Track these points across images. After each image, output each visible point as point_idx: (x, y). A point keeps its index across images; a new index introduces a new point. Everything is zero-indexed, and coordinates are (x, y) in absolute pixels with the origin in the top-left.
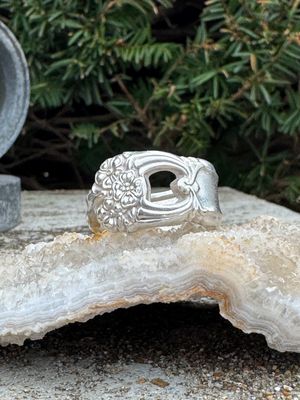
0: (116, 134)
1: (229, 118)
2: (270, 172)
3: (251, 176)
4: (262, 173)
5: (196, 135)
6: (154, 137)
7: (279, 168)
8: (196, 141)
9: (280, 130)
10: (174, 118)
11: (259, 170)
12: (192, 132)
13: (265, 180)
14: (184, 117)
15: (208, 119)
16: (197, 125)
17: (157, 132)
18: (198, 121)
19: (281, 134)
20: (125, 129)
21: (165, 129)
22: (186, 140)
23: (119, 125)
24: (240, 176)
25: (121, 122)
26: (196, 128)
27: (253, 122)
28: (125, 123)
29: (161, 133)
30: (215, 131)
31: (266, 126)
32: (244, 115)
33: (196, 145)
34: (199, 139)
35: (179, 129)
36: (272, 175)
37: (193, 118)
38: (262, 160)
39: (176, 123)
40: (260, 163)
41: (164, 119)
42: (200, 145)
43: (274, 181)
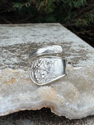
0: (27, 6)
1: (60, 2)
2: (71, 18)
3: (66, 19)
4: (69, 18)
5: (50, 7)
6: (38, 7)
7: (74, 16)
8: (50, 9)
9: (74, 6)
10: (44, 2)
11: (68, 17)
12: (49, 6)
13: (70, 20)
14: (47, 2)
15: (54, 2)
16: (51, 4)
17: (39, 6)
18: (51, 3)
19: (75, 7)
20: (30, 5)
21: (41, 5)
22: (47, 9)
23: (28, 4)
24: (63, 18)
25: (28, 2)
26: (50, 5)
27: (67, 3)
28: (29, 3)
29: (40, 6)
30: (56, 6)
31: (70, 5)
32: (64, 1)
35: (45, 5)
36: (72, 18)
37: (49, 2)
38: (69, 14)
39: (44, 3)
41: (41, 2)
42: (51, 10)
43: (72, 20)
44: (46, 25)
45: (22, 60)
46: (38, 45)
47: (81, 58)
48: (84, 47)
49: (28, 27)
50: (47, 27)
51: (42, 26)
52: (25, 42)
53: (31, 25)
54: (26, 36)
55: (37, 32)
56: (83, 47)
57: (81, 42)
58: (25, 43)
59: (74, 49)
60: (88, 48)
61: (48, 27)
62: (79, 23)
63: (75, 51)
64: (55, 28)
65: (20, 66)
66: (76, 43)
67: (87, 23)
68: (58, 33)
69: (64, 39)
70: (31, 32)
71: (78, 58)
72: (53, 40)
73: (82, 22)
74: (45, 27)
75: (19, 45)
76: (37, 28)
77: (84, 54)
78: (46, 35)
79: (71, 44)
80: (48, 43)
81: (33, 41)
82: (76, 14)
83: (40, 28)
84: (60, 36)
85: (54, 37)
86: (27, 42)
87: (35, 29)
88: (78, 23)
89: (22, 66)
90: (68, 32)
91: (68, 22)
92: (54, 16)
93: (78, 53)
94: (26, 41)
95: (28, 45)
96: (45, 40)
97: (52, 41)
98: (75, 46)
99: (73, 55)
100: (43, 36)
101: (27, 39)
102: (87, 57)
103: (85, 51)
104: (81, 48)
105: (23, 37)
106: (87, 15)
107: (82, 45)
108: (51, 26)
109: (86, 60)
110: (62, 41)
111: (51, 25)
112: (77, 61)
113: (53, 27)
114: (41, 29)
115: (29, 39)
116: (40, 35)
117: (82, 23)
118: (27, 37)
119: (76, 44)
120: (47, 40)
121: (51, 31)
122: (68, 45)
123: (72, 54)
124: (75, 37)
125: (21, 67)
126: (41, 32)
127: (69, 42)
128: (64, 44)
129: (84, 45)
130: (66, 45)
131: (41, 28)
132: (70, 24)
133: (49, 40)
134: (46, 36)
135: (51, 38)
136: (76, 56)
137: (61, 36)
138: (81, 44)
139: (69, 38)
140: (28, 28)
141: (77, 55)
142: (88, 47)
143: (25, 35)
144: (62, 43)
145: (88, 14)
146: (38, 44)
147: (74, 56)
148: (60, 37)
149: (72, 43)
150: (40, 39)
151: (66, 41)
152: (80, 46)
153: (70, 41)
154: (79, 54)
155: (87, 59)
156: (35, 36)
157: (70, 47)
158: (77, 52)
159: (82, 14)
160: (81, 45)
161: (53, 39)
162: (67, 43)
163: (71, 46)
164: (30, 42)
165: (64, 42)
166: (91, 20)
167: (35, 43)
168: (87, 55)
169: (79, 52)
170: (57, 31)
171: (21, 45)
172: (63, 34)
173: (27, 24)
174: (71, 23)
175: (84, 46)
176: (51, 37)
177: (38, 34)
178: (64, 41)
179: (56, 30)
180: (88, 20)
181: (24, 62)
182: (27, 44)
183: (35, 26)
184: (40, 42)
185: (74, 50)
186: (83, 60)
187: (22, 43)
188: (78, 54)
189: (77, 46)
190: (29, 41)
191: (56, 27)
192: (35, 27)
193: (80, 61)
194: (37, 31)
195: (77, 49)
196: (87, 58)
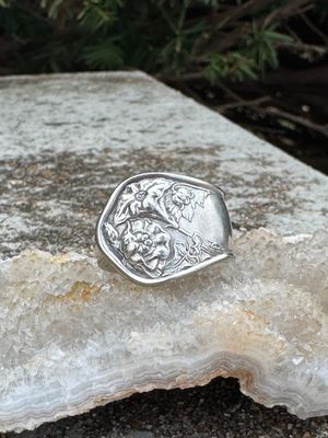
2: (187, 47)
3: (164, 53)
4: (178, 49)
5: (101, 5)
7: (198, 41)
8: (100, 12)
11: (175, 44)
13: (181, 56)
22: (89, 11)
24: (151, 48)
33: (101, 18)
34: (104, 10)
36: (189, 50)
38: (177, 32)
40: (175, 36)
42: (106, 17)
43: (192, 57)
44: (90, 79)
45: (46, 221)
46: (87, 161)
47: (271, 207)
48: (270, 164)
49: (18, 90)
50: (95, 86)
51: (75, 83)
52: (32, 152)
53: (26, 82)
54: (23, 127)
55: (62, 108)
56: (265, 164)
57: (253, 143)
58: (32, 157)
59: (237, 174)
60: (286, 167)
61: (100, 89)
62: (222, 67)
63: (242, 180)
64: (131, 92)
65: (44, 244)
66: (233, 148)
67: (254, 70)
68: (150, 111)
69: (185, 134)
70: (40, 109)
71: (259, 208)
72: (142, 141)
73: (230, 65)
74: (90, 88)
75: (10, 162)
76: (58, 92)
77: (280, 192)
78: (103, 120)
79: (217, 152)
80: (125, 153)
81: (60, 147)
82: (207, 31)
83: (71, 95)
84: (161, 123)
85: (140, 128)
86: (38, 151)
87: (51, 98)
88: (217, 68)
89: (52, 243)
90: (190, 108)
91: (174, 65)
92: (116, 43)
93: (256, 187)
94: (34, 148)
95: (44, 163)
96: (108, 140)
97: (139, 146)
98: (233, 160)
99: (239, 196)
100: (94, 127)
101: (33, 140)
102: (292, 201)
103: (280, 179)
104: (261, 170)
105: (12, 130)
106: (252, 35)
107: (260, 156)
108: (112, 85)
109: (292, 212)
110: (176, 142)
111: (111, 80)
112: (261, 217)
113: (118, 85)
114: (75, 98)
115: (42, 140)
116: (79, 122)
117: (232, 70)
118: (30, 130)
119: (235, 151)
120: (115, 139)
121: (118, 102)
122: (208, 159)
123: (232, 190)
124: (222, 127)
125: (50, 247)
126: (78, 108)
127: (205, 147)
128: (190, 156)
129: (269, 155)
130: (198, 157)
131: (75, 94)
132: (182, 74)
133: (123, 141)
134: (106, 123)
135: (129, 132)
136: (250, 200)
137: (167, 123)
138: (257, 154)
139: (200, 132)
140: (19, 95)
141: (252, 195)
142: (284, 162)
143: (19, 123)
144: (178, 149)
145: (255, 30)
146: (85, 156)
147: (242, 201)
148: (164, 126)
149: (218, 148)
150: (87, 139)
151: (192, 144)
152: (251, 159)
153: (210, 141)
154: (260, 190)
155: (296, 210)
156: (59, 124)
157: (215, 165)
158: (248, 184)
159: (228, 29)
160: (255, 156)
161: (140, 135)
162: (198, 150)
163: (219, 161)
164: (48, 151)
165: (187, 145)
166: (269, 56)
167: (74, 154)
168: (292, 194)
169: (256, 181)
170: (146, 104)
171: (18, 163)
172: (171, 115)
173: (8, 78)
174: (188, 71)
175: (268, 159)
176: (127, 128)
177: (72, 118)
178: (184, 142)
179: (137, 98)
180: (257, 57)
181: (55, 228)
182: (39, 158)
183: (45, 83)
184: (90, 150)
185: (237, 178)
186: (282, 211)
187: (21, 157)
188: (254, 191)
189: (242, 160)
190: (46, 147)
191: (134, 85)
192: (46, 90)
193: (271, 217)
194: (60, 104)
195: (248, 173)
196: (294, 205)
